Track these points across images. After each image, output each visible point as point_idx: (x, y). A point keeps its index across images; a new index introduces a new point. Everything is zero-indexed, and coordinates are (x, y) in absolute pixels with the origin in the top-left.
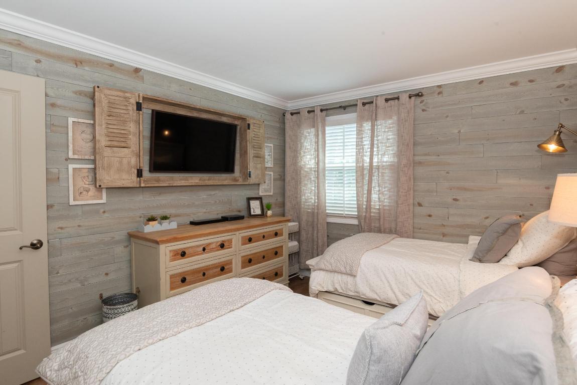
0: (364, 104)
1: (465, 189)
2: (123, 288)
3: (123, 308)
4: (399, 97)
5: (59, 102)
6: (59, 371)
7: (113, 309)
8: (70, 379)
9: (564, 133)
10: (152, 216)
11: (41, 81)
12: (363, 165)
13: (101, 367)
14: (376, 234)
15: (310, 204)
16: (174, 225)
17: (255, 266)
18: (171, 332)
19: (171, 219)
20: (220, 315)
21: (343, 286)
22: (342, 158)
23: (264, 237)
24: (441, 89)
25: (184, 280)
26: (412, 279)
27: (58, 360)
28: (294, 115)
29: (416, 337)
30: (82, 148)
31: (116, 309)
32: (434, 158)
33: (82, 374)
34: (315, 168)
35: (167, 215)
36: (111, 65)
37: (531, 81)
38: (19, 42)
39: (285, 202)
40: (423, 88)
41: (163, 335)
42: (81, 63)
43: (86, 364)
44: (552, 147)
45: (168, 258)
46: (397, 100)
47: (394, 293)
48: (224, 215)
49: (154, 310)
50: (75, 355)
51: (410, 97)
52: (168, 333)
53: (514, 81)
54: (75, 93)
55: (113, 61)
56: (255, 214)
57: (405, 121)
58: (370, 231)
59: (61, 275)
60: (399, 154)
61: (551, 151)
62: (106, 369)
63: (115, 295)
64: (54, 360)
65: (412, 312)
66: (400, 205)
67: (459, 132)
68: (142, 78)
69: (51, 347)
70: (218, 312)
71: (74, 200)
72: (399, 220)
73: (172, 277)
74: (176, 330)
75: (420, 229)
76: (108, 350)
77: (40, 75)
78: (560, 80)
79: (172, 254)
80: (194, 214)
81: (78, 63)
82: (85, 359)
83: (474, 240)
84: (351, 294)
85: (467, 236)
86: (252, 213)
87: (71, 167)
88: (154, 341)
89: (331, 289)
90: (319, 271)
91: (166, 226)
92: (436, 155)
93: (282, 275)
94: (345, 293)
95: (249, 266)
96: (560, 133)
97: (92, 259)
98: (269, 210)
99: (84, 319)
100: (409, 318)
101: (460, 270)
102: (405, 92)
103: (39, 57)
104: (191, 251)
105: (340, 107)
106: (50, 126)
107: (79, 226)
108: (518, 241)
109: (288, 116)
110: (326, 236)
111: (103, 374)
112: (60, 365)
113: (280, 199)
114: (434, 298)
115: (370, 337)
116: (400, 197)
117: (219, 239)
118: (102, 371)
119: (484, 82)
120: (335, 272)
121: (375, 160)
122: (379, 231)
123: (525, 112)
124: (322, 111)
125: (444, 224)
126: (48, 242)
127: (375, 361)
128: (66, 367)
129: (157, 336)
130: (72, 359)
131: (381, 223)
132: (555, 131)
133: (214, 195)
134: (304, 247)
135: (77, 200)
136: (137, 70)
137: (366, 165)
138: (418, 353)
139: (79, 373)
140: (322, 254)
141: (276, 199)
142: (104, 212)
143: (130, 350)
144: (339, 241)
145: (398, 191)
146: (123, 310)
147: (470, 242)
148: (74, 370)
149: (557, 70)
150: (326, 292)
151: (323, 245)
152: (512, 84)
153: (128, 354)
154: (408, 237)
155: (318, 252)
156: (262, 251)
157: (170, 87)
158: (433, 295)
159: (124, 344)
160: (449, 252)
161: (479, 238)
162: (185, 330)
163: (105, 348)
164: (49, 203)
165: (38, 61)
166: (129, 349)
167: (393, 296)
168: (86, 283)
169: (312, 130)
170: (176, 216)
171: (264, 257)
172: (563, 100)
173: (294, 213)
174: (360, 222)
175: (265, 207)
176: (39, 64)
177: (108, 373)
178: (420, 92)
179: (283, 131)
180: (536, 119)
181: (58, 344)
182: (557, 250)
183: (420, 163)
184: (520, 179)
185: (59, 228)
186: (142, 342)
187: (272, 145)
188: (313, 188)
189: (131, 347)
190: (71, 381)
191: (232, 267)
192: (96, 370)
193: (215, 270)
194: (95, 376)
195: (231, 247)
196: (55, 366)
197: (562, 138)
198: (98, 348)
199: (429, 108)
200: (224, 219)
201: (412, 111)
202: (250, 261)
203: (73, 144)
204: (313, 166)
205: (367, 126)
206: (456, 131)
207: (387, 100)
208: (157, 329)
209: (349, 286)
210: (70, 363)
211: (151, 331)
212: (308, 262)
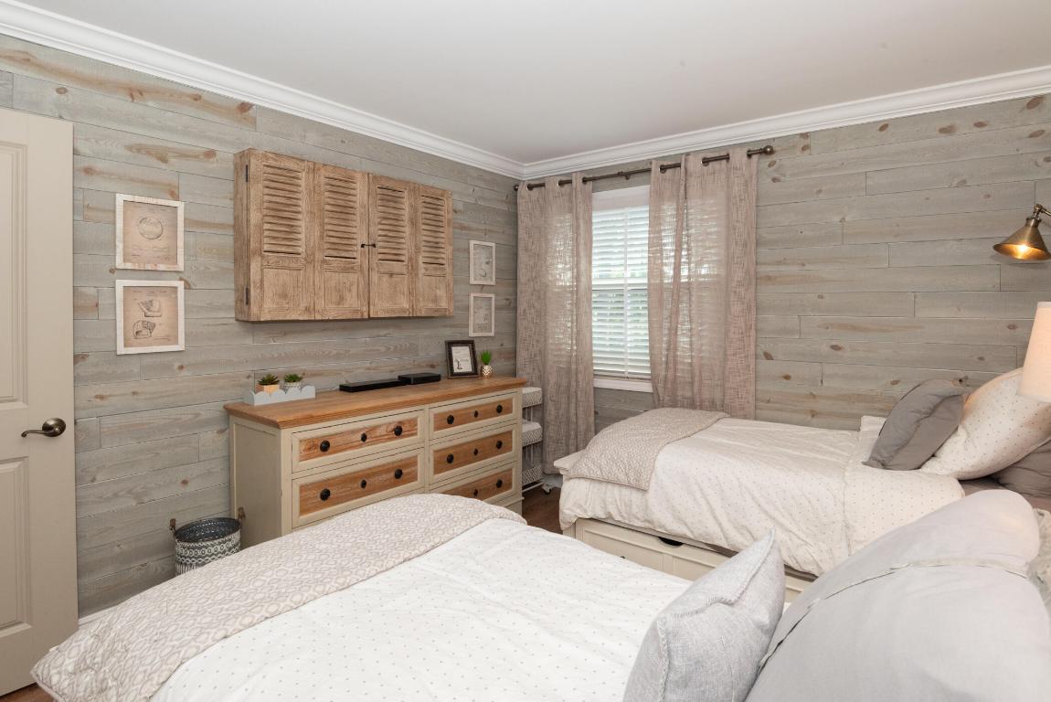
0: (663, 169)
1: (854, 328)
2: (213, 508)
3: (213, 546)
4: (728, 155)
5: (100, 165)
6: (75, 673)
7: (193, 549)
8: (92, 692)
9: (1045, 223)
10: (269, 375)
11: (67, 127)
12: (662, 281)
13: (149, 672)
14: (687, 411)
15: (563, 353)
16: (309, 392)
17: (457, 469)
18: (288, 602)
19: (305, 380)
20: (384, 568)
21: (623, 509)
22: (623, 268)
23: (476, 414)
24: (807, 142)
25: (325, 495)
26: (753, 498)
27: (74, 652)
28: (535, 189)
29: (760, 627)
30: (141, 249)
31: (200, 548)
32: (795, 269)
33: (115, 683)
34: (572, 287)
35: (296, 373)
36: (197, 98)
37: (979, 125)
38: (27, 57)
39: (518, 349)
40: (774, 139)
41: (273, 609)
42: (141, 94)
43: (123, 663)
44: (1023, 250)
45: (296, 454)
46: (724, 161)
47: (720, 524)
48: (403, 373)
49: (260, 557)
50: (106, 644)
51: (749, 156)
52: (282, 605)
53: (947, 124)
54: (130, 148)
55: (200, 90)
56: (461, 371)
57: (741, 200)
58: (674, 404)
59: (101, 484)
60: (728, 261)
61: (1020, 257)
62: (159, 676)
63: (200, 522)
64: (66, 653)
65: (754, 576)
66: (729, 357)
67: (843, 220)
68: (254, 122)
69: (79, 617)
70: (379, 563)
71: (125, 346)
72: (728, 385)
73: (303, 488)
74: (297, 598)
75: (768, 401)
76: (166, 637)
77: (65, 117)
78: (1034, 122)
79: (303, 447)
80: (348, 371)
81: (134, 94)
82: (123, 653)
83: (872, 425)
84: (637, 523)
85: (859, 417)
86: (456, 370)
87: (120, 284)
88: (255, 621)
89: (601, 515)
90: (577, 481)
91: (295, 393)
92: (798, 264)
93: (509, 486)
94: (627, 522)
95: (447, 469)
96: (1038, 222)
97: (158, 454)
98: (486, 364)
99: (142, 565)
100: (746, 589)
101: (846, 483)
102: (741, 145)
103: (64, 83)
104: (339, 440)
105: (620, 174)
106: (82, 210)
107: (134, 393)
108: (957, 429)
109: (523, 190)
110: (593, 413)
111: (152, 685)
112: (77, 664)
113: (508, 345)
114: (795, 534)
115: (668, 634)
116: (731, 342)
117: (394, 417)
118: (152, 679)
119: (889, 127)
120: (608, 482)
121: (685, 272)
122: (692, 404)
123: (968, 184)
124: (585, 181)
125: (815, 393)
126: (75, 423)
127: (677, 682)
128: (88, 668)
129: (261, 610)
130: (101, 651)
131: (696, 390)
132: (1028, 220)
133: (385, 336)
134: (551, 432)
135: (132, 346)
136: (244, 107)
137: (666, 281)
138: (766, 663)
139: (110, 681)
140: (584, 447)
141: (500, 343)
142: (181, 367)
143: (207, 638)
144: (616, 424)
145: (727, 332)
146: (213, 551)
147: (864, 428)
148: (101, 676)
149: (1029, 104)
150: (591, 519)
151: (587, 430)
152: (943, 131)
153: (202, 647)
154: (745, 417)
155: (577, 443)
156: (473, 441)
157: (305, 136)
158: (795, 530)
159: (196, 625)
160: (825, 447)
161: (883, 420)
162: (315, 598)
163: (161, 633)
164: (79, 351)
165: (61, 91)
166: (206, 636)
167: (717, 530)
168: (146, 499)
169: (567, 217)
170: (315, 374)
171: (476, 452)
172: (1040, 161)
173: (534, 369)
174: (655, 387)
175: (478, 359)
176: (63, 96)
177: (164, 682)
178: (767, 147)
179: (513, 219)
180: (989, 196)
181: (92, 613)
182: (1034, 447)
183: (769, 278)
184: (959, 309)
185: (97, 397)
186: (230, 622)
187: (493, 245)
188: (569, 325)
189: (208, 633)
190: (95, 696)
191: (417, 470)
192: (140, 677)
193: (384, 477)
194: (136, 690)
195: (416, 434)
196: (68, 665)
197: (1042, 233)
198: (147, 632)
199: (784, 176)
200: (404, 381)
201: (754, 182)
202: (450, 459)
203: (124, 242)
204: (568, 284)
205: (669, 210)
206: (836, 219)
207: (706, 161)
208: (261, 596)
209: (635, 510)
210: (96, 660)
211: (249, 600)
212: (557, 464)
